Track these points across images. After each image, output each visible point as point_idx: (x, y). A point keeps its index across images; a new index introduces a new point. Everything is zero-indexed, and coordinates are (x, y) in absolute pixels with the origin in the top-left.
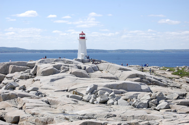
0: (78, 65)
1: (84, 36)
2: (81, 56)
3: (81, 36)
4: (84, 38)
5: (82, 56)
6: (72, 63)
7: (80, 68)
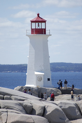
0: (25, 103)
1: (43, 26)
2: (35, 79)
3: (34, 26)
4: (42, 31)
5: (39, 79)
6: (9, 97)
7: (30, 111)
